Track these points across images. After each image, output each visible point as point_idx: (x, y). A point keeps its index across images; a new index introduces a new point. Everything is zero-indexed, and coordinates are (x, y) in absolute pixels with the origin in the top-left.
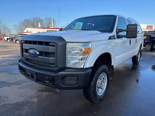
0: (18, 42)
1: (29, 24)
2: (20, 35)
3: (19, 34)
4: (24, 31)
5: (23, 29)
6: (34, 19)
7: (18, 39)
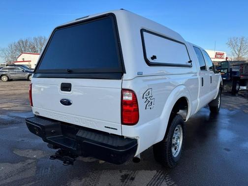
0: (5, 79)
1: (27, 48)
2: (8, 67)
3: (7, 65)
4: (18, 60)
5: (17, 57)
6: (35, 39)
7: (4, 73)
